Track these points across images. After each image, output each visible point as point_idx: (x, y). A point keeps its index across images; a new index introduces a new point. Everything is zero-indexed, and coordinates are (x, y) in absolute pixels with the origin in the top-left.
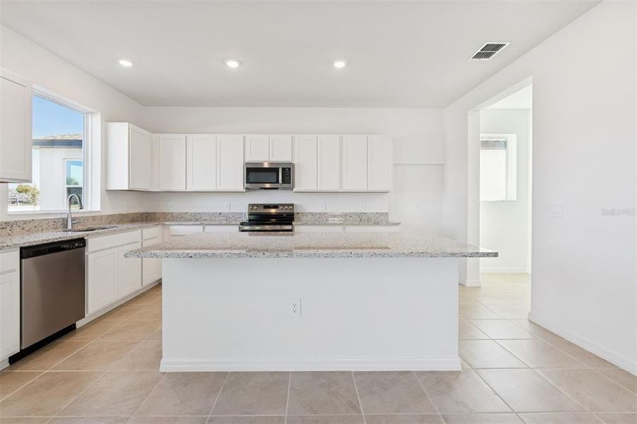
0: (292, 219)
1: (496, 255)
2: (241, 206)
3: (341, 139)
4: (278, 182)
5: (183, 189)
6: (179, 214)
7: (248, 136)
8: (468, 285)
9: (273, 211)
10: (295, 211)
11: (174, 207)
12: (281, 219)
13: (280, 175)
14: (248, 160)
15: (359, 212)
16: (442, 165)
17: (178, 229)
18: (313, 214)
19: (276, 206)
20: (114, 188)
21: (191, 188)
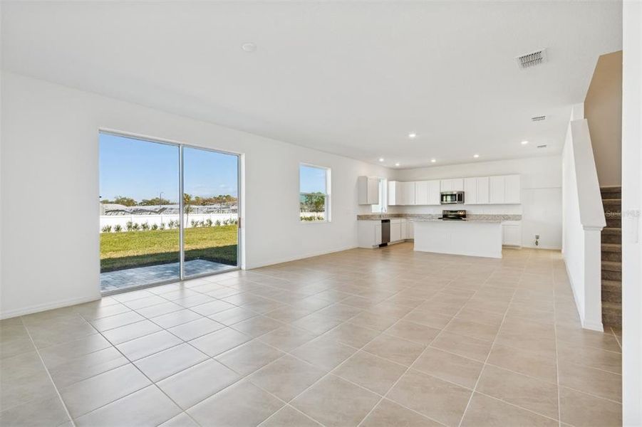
0: (465, 217)
2: (439, 212)
3: (489, 179)
4: (456, 201)
7: (442, 181)
10: (466, 214)
11: (409, 212)
12: (459, 217)
13: (460, 197)
14: (442, 191)
16: (561, 188)
18: (476, 215)
19: (456, 212)
20: (390, 204)
21: (417, 204)
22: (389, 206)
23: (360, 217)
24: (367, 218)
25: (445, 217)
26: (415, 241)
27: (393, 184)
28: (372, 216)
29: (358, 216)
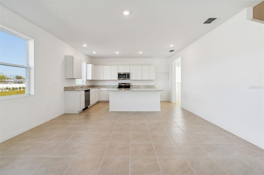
0: (130, 87)
1: (163, 91)
2: (117, 84)
3: (142, 67)
4: (126, 78)
5: (102, 79)
6: (100, 86)
7: (119, 66)
8: (173, 103)
9: (123, 85)
10: (130, 85)
11: (99, 84)
12: (127, 87)
13: (126, 76)
14: (118, 72)
15: (147, 85)
16: (168, 73)
17: (102, 89)
18: (135, 86)
19: (125, 84)
20: (88, 79)
21: (104, 79)
22: (87, 80)
23: (66, 89)
24: (72, 89)
25: (120, 87)
26: (110, 102)
27: (90, 66)
28: (76, 87)
29: (65, 88)
